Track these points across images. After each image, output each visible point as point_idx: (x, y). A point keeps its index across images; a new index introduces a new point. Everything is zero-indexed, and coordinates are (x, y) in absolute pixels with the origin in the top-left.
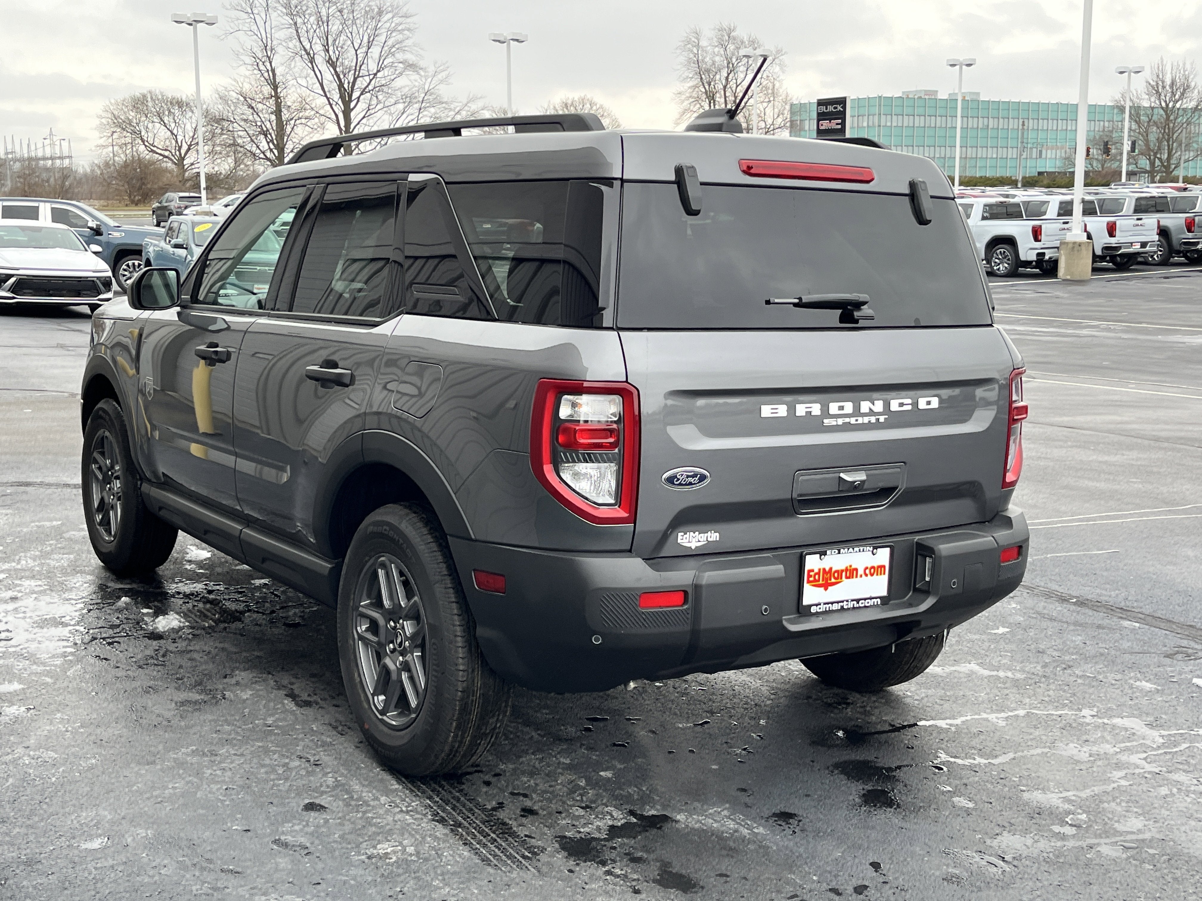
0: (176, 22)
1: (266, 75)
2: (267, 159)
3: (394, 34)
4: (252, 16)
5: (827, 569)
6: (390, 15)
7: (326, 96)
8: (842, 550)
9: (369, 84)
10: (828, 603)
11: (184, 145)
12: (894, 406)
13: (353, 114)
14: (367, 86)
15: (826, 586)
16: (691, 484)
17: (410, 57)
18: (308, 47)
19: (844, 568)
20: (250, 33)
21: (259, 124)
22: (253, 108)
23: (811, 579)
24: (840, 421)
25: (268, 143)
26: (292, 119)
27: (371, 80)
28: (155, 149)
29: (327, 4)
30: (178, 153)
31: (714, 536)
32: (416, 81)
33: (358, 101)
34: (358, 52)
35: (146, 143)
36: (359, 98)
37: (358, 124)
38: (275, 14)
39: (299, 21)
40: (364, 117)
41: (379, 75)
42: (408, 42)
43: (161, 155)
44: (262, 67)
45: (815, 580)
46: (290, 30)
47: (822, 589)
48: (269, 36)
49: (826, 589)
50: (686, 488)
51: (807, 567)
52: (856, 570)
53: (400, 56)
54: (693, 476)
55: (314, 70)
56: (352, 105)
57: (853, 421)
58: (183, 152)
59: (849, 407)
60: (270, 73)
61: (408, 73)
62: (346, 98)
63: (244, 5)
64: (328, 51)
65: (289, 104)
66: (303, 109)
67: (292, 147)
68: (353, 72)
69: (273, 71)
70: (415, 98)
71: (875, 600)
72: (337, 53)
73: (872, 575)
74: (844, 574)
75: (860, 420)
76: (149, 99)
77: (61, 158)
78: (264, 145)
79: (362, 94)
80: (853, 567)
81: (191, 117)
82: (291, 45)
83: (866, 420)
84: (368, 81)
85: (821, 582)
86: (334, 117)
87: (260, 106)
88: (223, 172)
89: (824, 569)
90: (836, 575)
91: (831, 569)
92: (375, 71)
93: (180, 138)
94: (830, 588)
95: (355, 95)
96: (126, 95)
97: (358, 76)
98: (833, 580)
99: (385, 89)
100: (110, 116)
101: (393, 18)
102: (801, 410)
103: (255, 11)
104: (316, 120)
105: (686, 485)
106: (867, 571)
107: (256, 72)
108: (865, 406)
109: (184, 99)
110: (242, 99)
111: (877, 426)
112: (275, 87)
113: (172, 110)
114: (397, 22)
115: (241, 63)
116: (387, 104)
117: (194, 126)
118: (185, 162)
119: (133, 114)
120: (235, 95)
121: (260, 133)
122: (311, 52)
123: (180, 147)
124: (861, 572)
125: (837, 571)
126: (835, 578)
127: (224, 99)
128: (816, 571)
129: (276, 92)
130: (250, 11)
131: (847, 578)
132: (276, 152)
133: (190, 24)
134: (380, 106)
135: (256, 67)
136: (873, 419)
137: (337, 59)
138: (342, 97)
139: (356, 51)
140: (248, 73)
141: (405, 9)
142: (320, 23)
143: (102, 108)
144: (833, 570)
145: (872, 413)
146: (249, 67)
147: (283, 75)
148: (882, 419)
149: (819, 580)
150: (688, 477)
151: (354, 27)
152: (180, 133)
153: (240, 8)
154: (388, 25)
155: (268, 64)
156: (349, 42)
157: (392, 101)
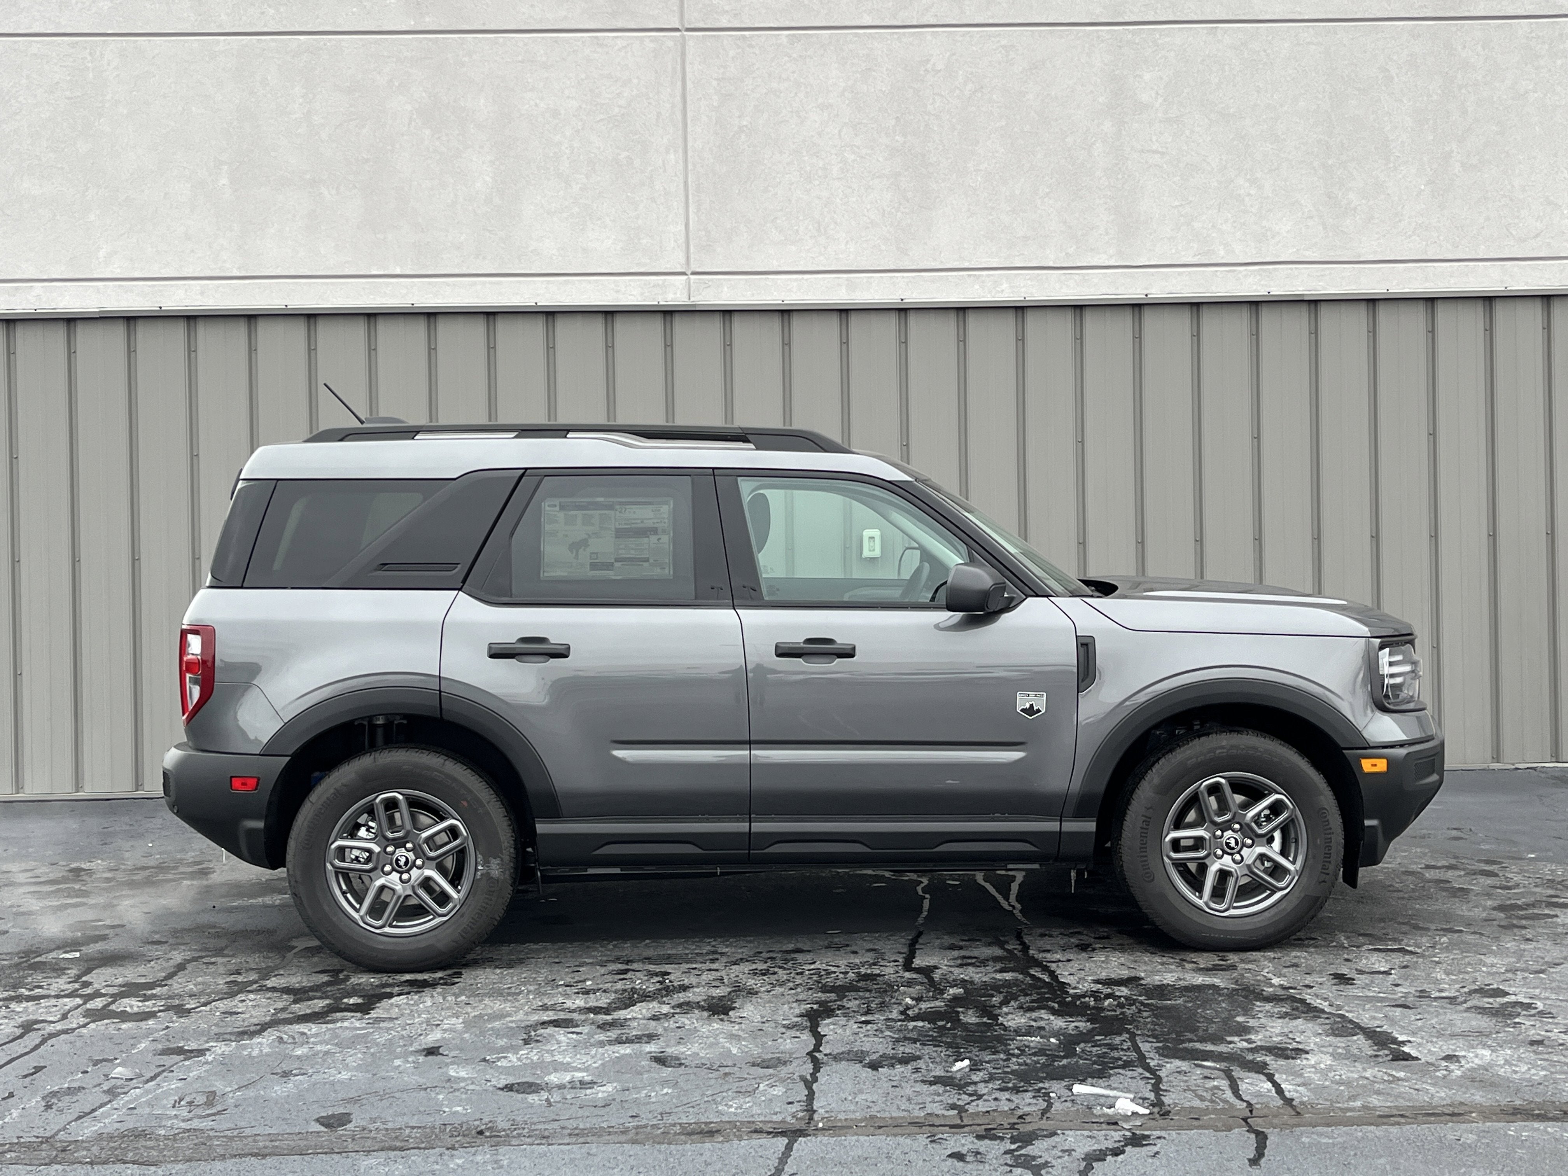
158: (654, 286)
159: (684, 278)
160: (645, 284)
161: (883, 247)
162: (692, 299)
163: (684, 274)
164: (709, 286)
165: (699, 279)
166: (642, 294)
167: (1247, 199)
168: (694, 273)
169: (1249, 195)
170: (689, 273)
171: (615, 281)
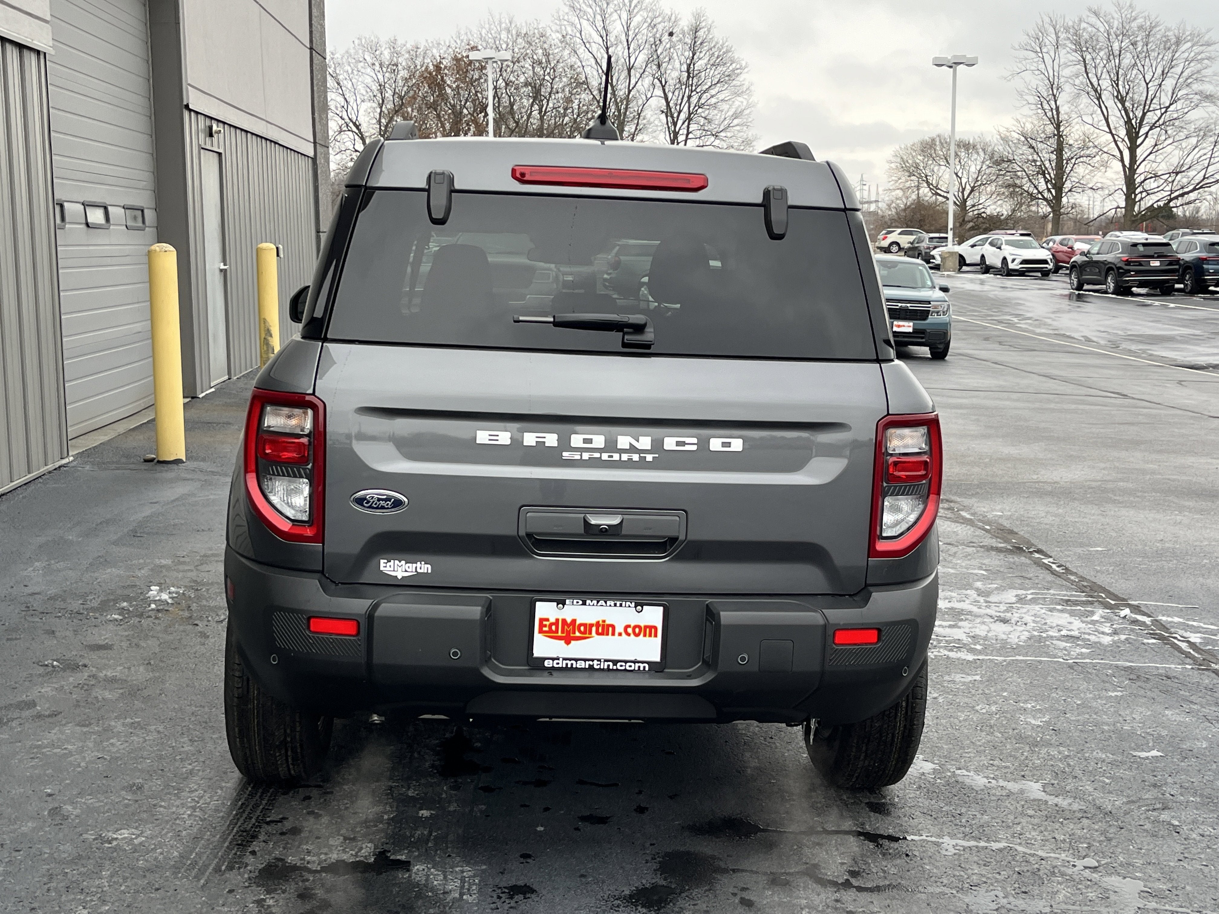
0: (936, 65)
1: (1049, 114)
2: (1045, 199)
3: (1192, 64)
4: (1040, 55)
5: (569, 621)
6: (1189, 44)
7: (1111, 132)
8: (588, 602)
9: (1160, 118)
10: (570, 659)
11: (968, 187)
12: (670, 443)
13: (1139, 151)
14: (1158, 121)
15: (568, 640)
16: (383, 508)
17: (1208, 88)
18: (1095, 84)
19: (594, 622)
20: (1037, 72)
21: (1038, 163)
22: (1033, 148)
23: (545, 629)
24: (586, 456)
25: (1046, 183)
26: (1072, 158)
27: (1162, 114)
28: (938, 191)
29: (1120, 38)
30: (960, 194)
31: (425, 568)
32: (1213, 112)
33: (1146, 137)
34: (1149, 86)
35: (931, 186)
36: (1147, 133)
37: (1144, 160)
38: (1064, 51)
39: (1088, 57)
40: (1151, 153)
41: (1172, 108)
42: (1208, 72)
43: (943, 197)
44: (1046, 106)
45: (550, 631)
46: (1078, 66)
47: (563, 642)
48: (1056, 74)
49: (568, 643)
50: (378, 512)
51: (538, 615)
52: (613, 627)
53: (1196, 87)
54: (385, 500)
55: (1100, 107)
56: (1139, 141)
57: (605, 456)
58: (966, 193)
59: (599, 441)
60: (1054, 112)
61: (1204, 104)
62: (1133, 134)
63: (1033, 44)
64: (1117, 85)
65: (1071, 142)
66: (1085, 147)
67: (1070, 186)
68: (1142, 107)
69: (1057, 108)
70: (1211, 131)
71: (642, 666)
72: (1127, 87)
73: (637, 635)
74: (594, 629)
75: (616, 457)
76: (938, 143)
77: (869, 202)
78: (1042, 186)
79: (1151, 129)
80: (607, 622)
81: (976, 160)
82: (1077, 82)
83: (625, 457)
84: (1159, 115)
85: (560, 634)
86: (1118, 155)
87: (1040, 146)
88: (1005, 213)
89: (564, 621)
90: (582, 628)
91: (574, 621)
92: (1167, 105)
93: (964, 181)
94: (573, 642)
95: (1143, 131)
96: (916, 139)
97: (1149, 111)
98: (577, 634)
99: (1177, 123)
100: (899, 160)
101: (1192, 47)
102: (530, 439)
103: (1044, 50)
104: (1098, 158)
105: (377, 508)
106: (630, 630)
107: (1040, 111)
108: (624, 442)
109: (971, 142)
110: (1023, 139)
111: (642, 465)
112: (1058, 127)
113: (959, 154)
114: (1197, 51)
115: (1025, 102)
116: (1177, 138)
117: (978, 168)
118: (968, 203)
119: (921, 158)
120: (1016, 136)
121: (1038, 173)
122: (1099, 88)
123: (964, 190)
124: (619, 629)
125: (585, 625)
126: (580, 631)
127: (1005, 140)
128: (552, 620)
129: (1059, 131)
130: (1039, 50)
131: (598, 633)
132: (1053, 191)
133: (951, 67)
134: (1170, 141)
135: (1040, 106)
136: (636, 457)
137: (1127, 94)
138: (1129, 133)
139: (1147, 84)
140: (1031, 113)
141: (1206, 38)
142: (1111, 57)
143: (893, 153)
144: (578, 623)
145: (633, 449)
146: (1033, 107)
147: (1066, 114)
148: (649, 458)
149: (557, 631)
150: (379, 500)
151: (1147, 60)
152: (965, 175)
153: (1029, 48)
154: (1186, 55)
155: (1052, 103)
156: (1141, 76)
157: (1182, 135)
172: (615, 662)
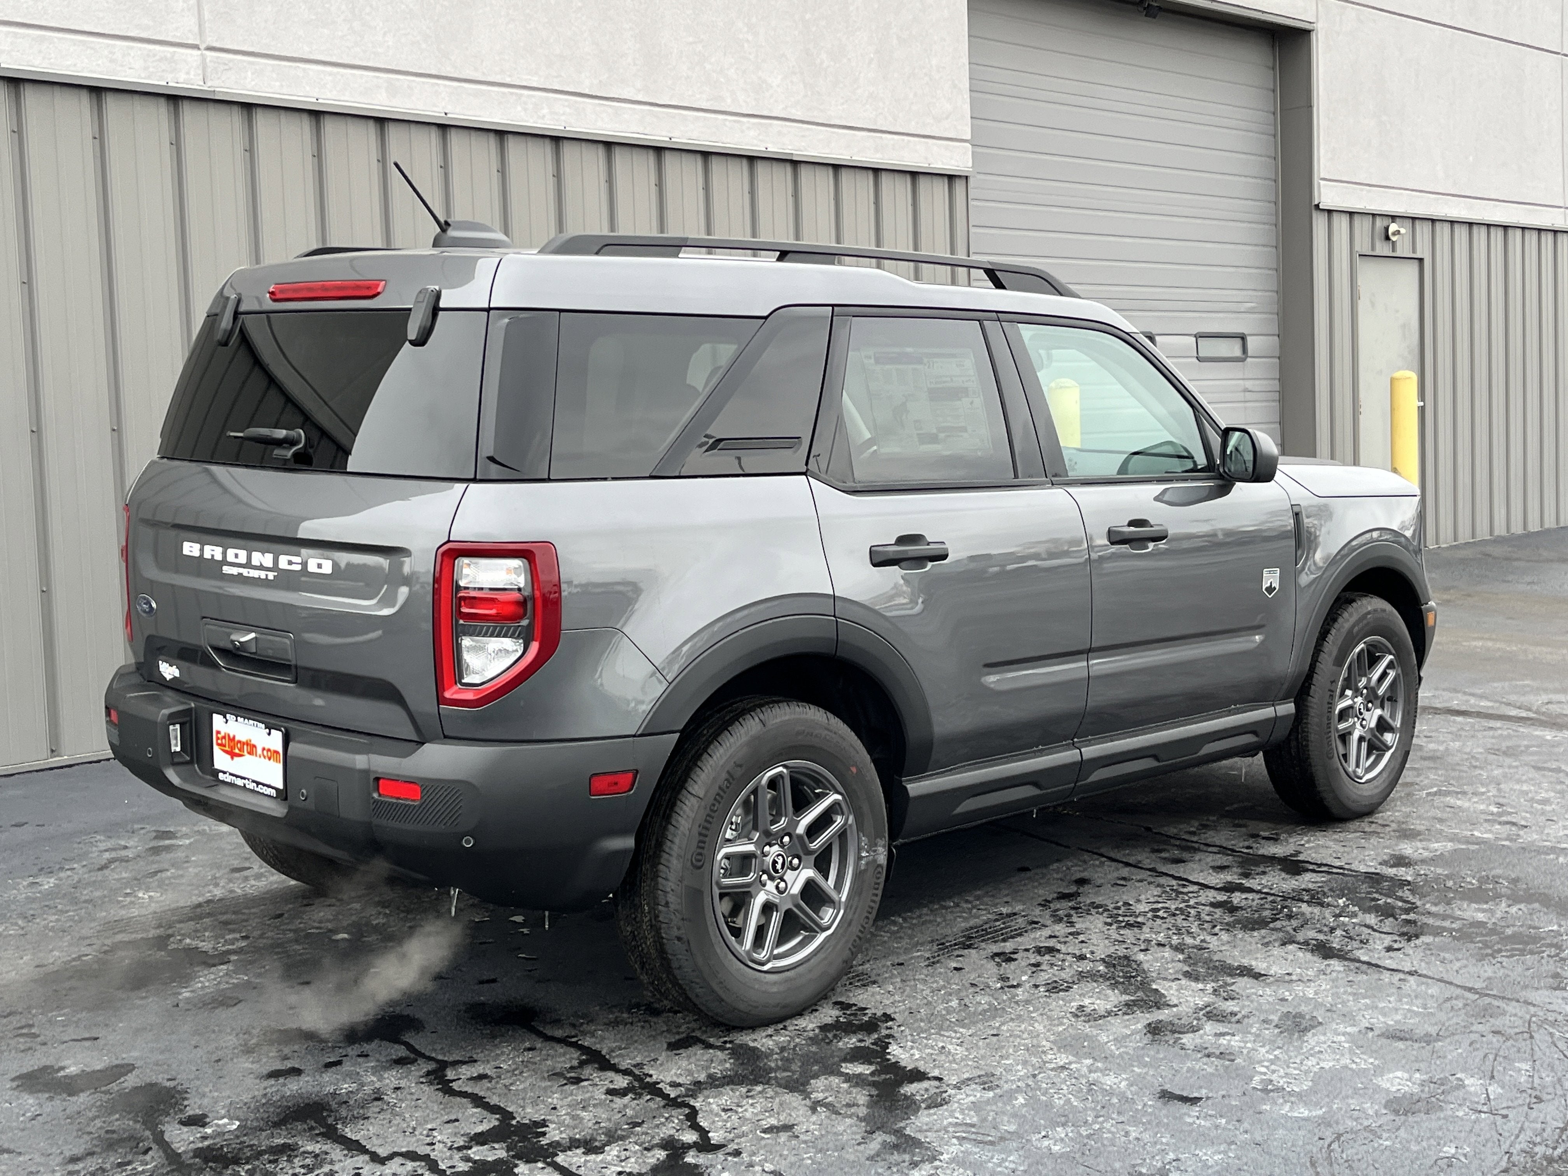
5: (232, 736)
8: (239, 718)
10: (233, 775)
12: (283, 563)
15: (232, 754)
16: (145, 611)
19: (244, 740)
23: (219, 741)
24: (235, 571)
31: (176, 672)
45: (222, 744)
47: (229, 756)
49: (232, 758)
50: (147, 616)
51: (215, 727)
52: (256, 747)
54: (146, 604)
57: (245, 572)
59: (243, 556)
71: (273, 790)
73: (269, 759)
74: (245, 747)
75: (252, 573)
80: (252, 742)
83: (256, 574)
89: (228, 735)
90: (239, 745)
91: (234, 737)
98: (237, 751)
102: (208, 552)
106: (265, 753)
108: (257, 558)
111: (268, 583)
125: (239, 742)
126: (239, 749)
128: (222, 734)
131: (248, 753)
136: (263, 575)
144: (236, 739)
145: (262, 567)
148: (271, 576)
149: (225, 746)
158: (160, 60)
159: (195, 52)
160: (148, 55)
161: (424, 46)
162: (209, 83)
163: (196, 47)
164: (230, 69)
165: (218, 58)
166: (146, 68)
167: (746, 45)
168: (210, 49)
169: (748, 41)
170: (202, 47)
171: (108, 45)
172: (258, 783)
